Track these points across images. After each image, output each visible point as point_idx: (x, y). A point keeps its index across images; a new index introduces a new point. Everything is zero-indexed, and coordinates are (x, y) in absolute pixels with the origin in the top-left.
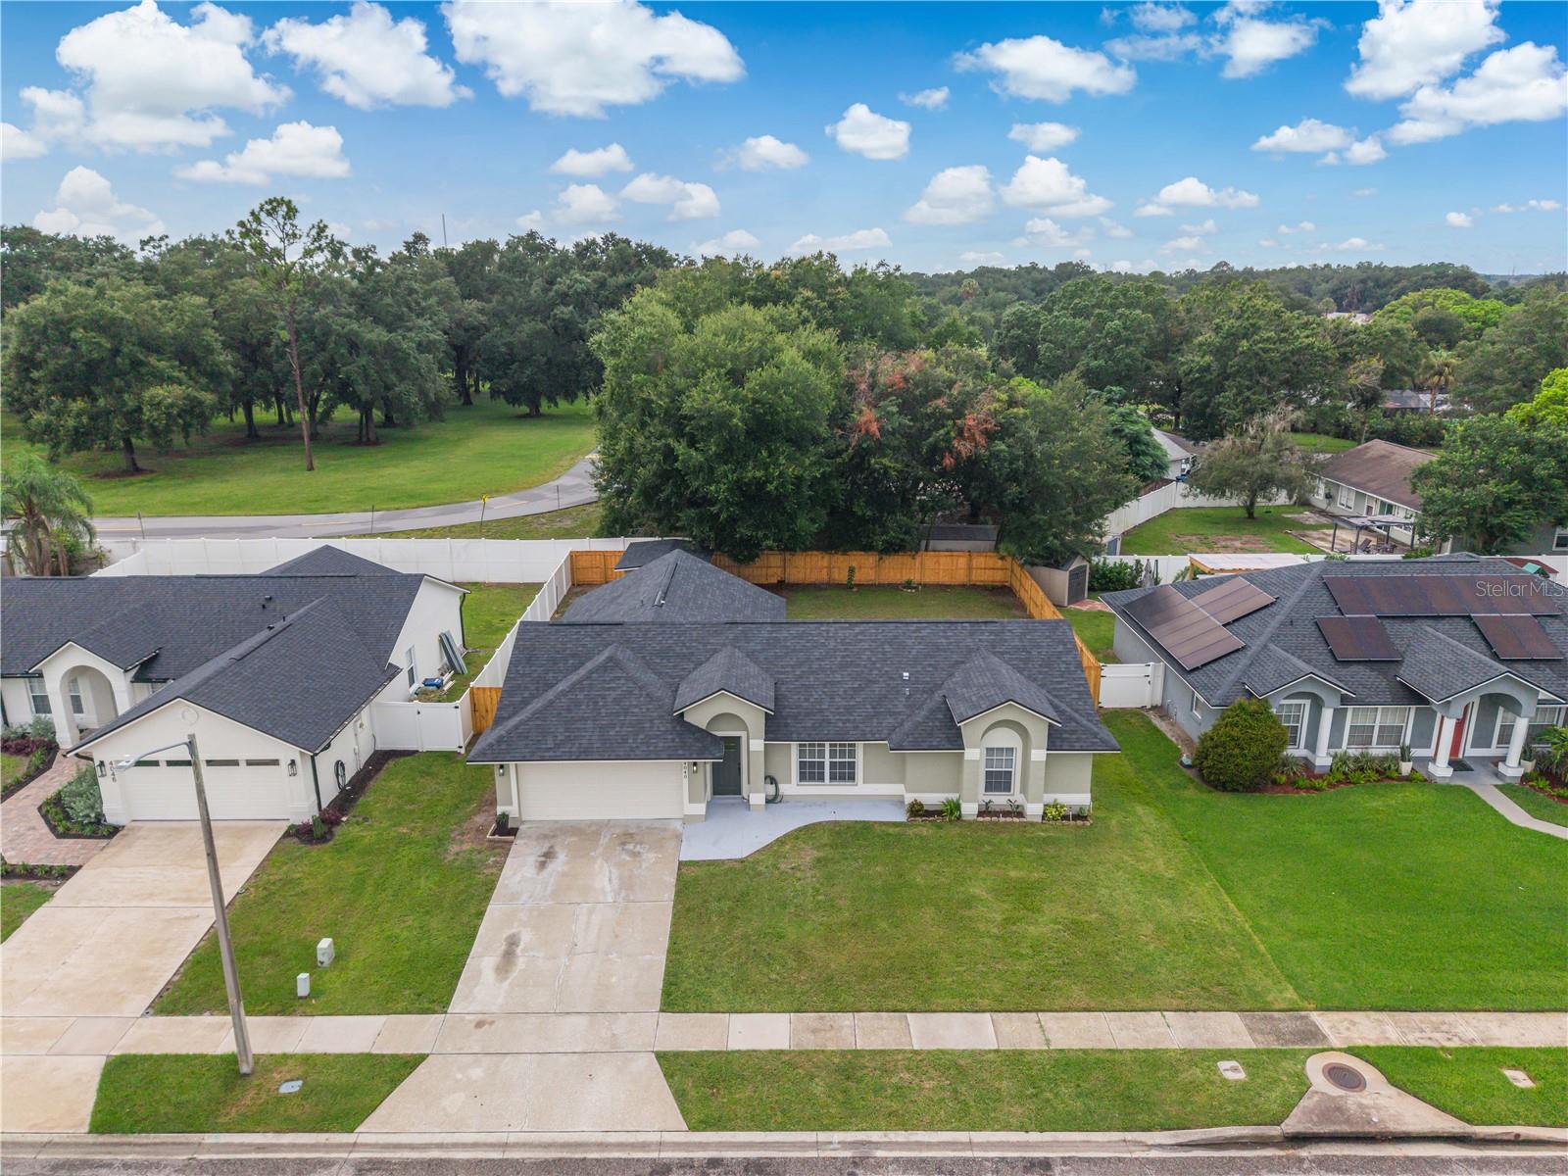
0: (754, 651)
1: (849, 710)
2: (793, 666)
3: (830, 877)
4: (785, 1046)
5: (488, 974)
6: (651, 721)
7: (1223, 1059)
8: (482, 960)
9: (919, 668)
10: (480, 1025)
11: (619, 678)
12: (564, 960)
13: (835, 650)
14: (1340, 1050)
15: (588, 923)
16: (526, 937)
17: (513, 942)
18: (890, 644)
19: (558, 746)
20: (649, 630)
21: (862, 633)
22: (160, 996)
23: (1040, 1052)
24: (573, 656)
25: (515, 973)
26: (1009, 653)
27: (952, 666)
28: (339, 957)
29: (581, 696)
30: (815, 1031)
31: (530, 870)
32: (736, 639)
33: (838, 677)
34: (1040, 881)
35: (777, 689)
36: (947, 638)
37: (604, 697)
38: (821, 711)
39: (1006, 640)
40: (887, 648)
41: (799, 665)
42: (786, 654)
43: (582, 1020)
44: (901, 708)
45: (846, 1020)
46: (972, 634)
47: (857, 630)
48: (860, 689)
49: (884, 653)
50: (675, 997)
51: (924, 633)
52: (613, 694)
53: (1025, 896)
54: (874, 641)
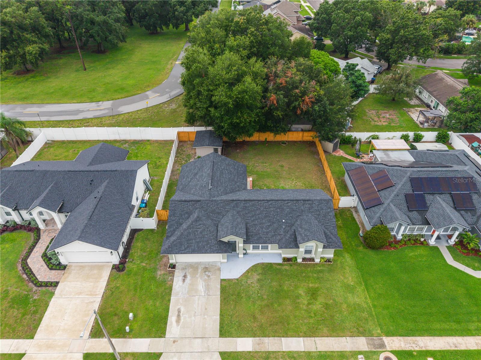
0: (239, 211)
1: (267, 233)
2: (251, 217)
3: (262, 286)
4: (250, 349)
5: (174, 323)
6: (211, 240)
7: (360, 354)
8: (172, 319)
9: (287, 218)
10: (174, 342)
11: (200, 224)
12: (193, 318)
13: (263, 211)
14: (389, 351)
15: (198, 304)
16: (182, 310)
17: (179, 311)
18: (279, 209)
19: (185, 249)
20: (208, 203)
21: (271, 204)
22: (91, 331)
23: (315, 352)
24: (187, 213)
25: (181, 323)
26: (314, 212)
27: (297, 217)
28: (135, 316)
29: (190, 231)
30: (259, 344)
31: (180, 283)
32: (234, 207)
33: (264, 221)
34: (318, 288)
35: (246, 225)
36: (296, 206)
37: (197, 231)
38: (259, 234)
39: (313, 207)
40: (278, 210)
41: (253, 216)
42: (249, 213)
43: (199, 340)
44: (282, 233)
45: (266, 340)
46: (303, 205)
47: (270, 203)
48: (270, 225)
49: (277, 212)
50: (224, 332)
51: (289, 204)
52: (200, 230)
53: (313, 294)
54: (274, 207)
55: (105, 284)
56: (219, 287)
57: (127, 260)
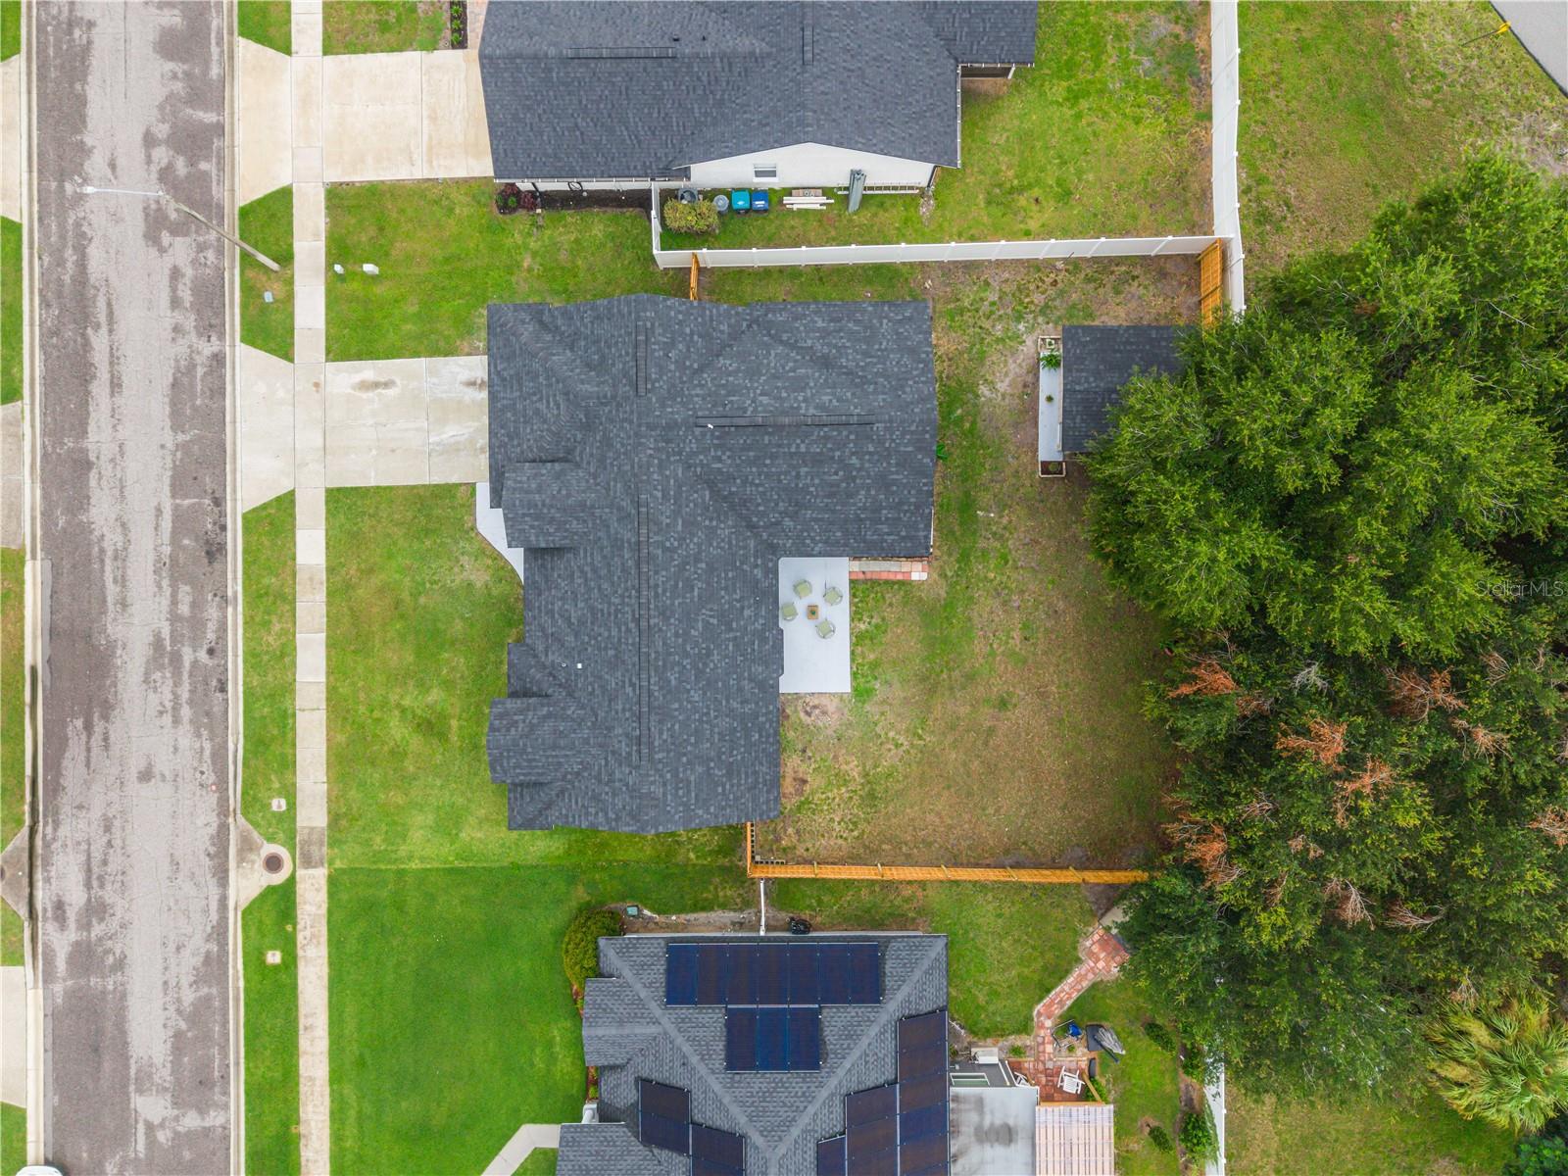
0: (608, 527)
1: (550, 613)
2: (592, 564)
4: (300, 560)
5: (357, 378)
6: (519, 445)
7: (288, 804)
8: (369, 370)
9: (591, 679)
10: (317, 385)
11: (558, 408)
12: (371, 422)
13: (609, 603)
14: (294, 871)
15: (406, 430)
16: (391, 392)
17: (387, 385)
18: (616, 656)
19: (498, 373)
20: (631, 422)
21: (628, 630)
22: (341, 184)
23: (294, 705)
24: (603, 358)
25: (358, 394)
26: (606, 765)
27: (592, 709)
28: (374, 278)
29: (541, 379)
30: (311, 579)
31: (465, 375)
32: (620, 509)
33: (581, 605)
35: (569, 549)
36: (624, 710)
37: (541, 399)
38: (550, 589)
39: (620, 765)
40: (611, 652)
41: (595, 570)
42: (604, 557)
43: (320, 442)
44: (550, 657)
45: (321, 596)
46: (627, 735)
47: (632, 625)
48: (570, 624)
49: (606, 648)
50: (339, 499)
51: (629, 690)
52: (542, 406)
54: (619, 640)
55: (461, 173)
56: (454, 480)
57: (539, 211)
